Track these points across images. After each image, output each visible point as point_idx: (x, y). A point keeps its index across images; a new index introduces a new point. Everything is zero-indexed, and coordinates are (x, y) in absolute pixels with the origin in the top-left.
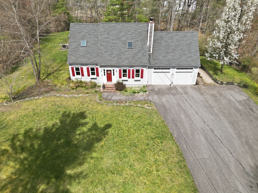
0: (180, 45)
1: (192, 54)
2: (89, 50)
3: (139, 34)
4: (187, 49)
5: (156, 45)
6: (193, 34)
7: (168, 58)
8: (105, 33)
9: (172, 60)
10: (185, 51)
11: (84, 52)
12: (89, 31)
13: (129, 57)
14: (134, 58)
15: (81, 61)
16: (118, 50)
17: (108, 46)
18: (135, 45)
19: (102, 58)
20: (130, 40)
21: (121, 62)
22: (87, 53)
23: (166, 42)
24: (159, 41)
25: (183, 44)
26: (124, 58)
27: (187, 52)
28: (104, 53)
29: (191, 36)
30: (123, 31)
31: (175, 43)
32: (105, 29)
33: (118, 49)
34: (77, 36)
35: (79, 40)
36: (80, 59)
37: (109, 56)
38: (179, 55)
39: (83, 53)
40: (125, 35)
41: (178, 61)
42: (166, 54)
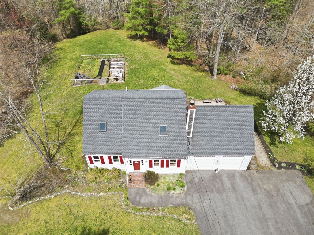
0: (229, 126)
1: (244, 138)
2: (110, 135)
3: (175, 113)
4: (238, 131)
5: (198, 125)
6: (247, 109)
7: (212, 145)
8: (130, 112)
9: (217, 148)
10: (235, 134)
11: (104, 138)
12: (109, 109)
13: (161, 147)
14: (169, 148)
15: (100, 151)
16: (148, 138)
17: (135, 131)
18: (170, 129)
19: (127, 149)
20: (163, 122)
21: (152, 154)
22: (107, 139)
23: (210, 121)
24: (202, 120)
25: (233, 123)
26: (155, 148)
27: (237, 135)
28: (130, 142)
29: (244, 113)
30: (154, 110)
31: (223, 122)
32: (130, 107)
33: (148, 136)
34: (93, 116)
35: (96, 122)
36: (99, 149)
37: (136, 146)
38: (227, 139)
39: (103, 141)
40: (157, 115)
41: (226, 149)
42: (211, 138)
